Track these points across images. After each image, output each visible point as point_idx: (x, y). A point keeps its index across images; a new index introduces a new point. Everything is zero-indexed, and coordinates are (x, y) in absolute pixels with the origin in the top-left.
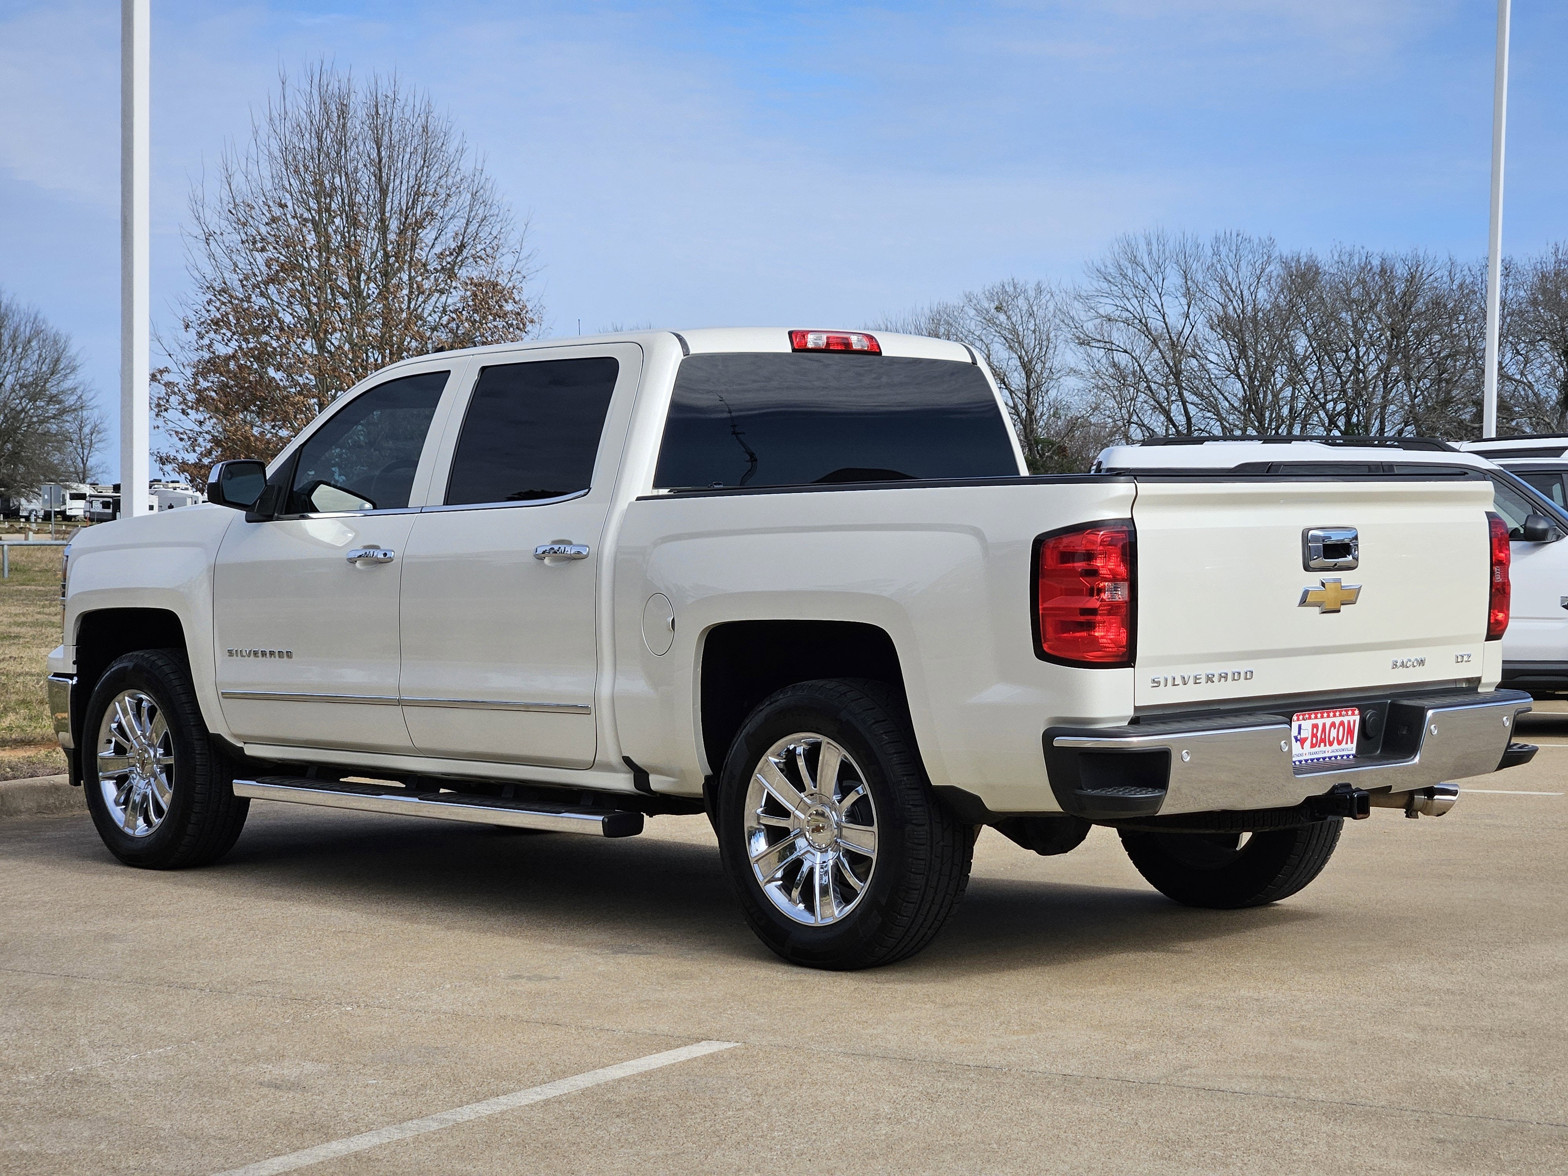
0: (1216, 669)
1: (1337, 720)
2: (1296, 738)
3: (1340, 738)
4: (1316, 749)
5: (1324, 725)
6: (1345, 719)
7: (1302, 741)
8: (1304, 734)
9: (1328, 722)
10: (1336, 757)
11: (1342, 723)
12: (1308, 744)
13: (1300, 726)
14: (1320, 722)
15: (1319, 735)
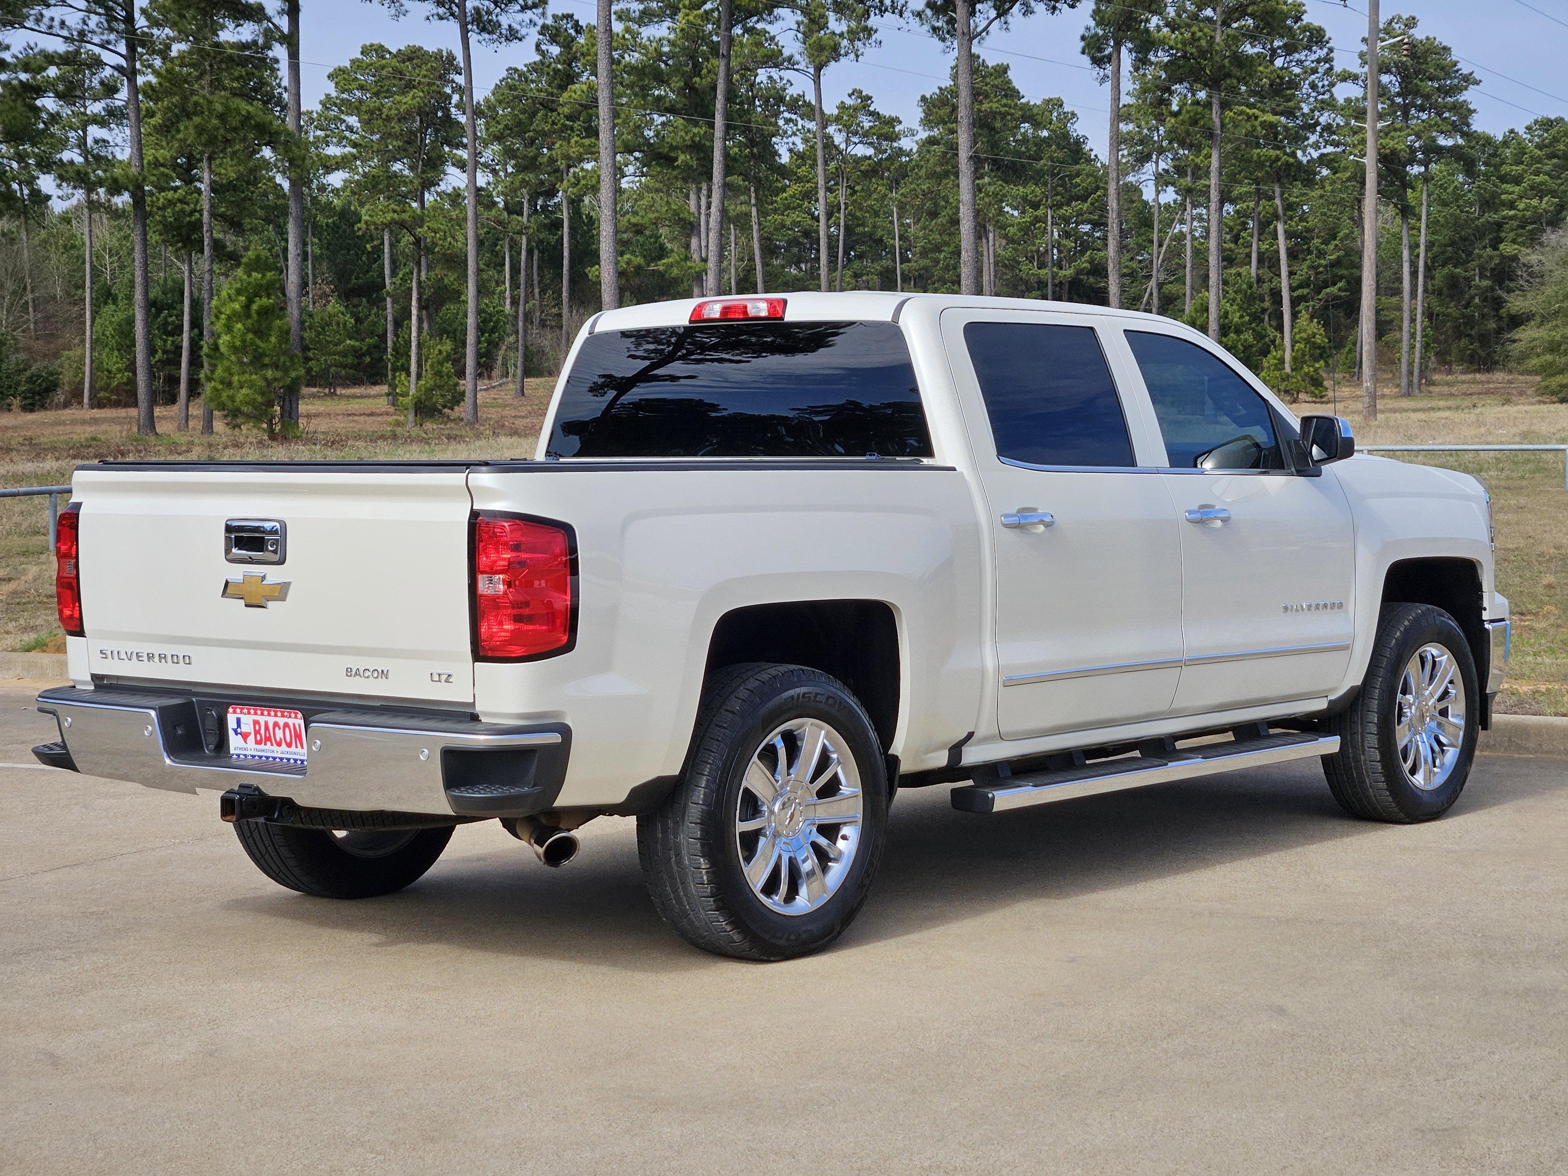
0: (157, 649)
1: (281, 721)
2: (235, 731)
3: (288, 740)
4: (262, 747)
5: (266, 723)
6: (291, 721)
7: (245, 736)
8: (244, 729)
9: (271, 720)
10: (288, 760)
11: (286, 725)
12: (251, 739)
13: (238, 721)
14: (262, 719)
15: (263, 731)
